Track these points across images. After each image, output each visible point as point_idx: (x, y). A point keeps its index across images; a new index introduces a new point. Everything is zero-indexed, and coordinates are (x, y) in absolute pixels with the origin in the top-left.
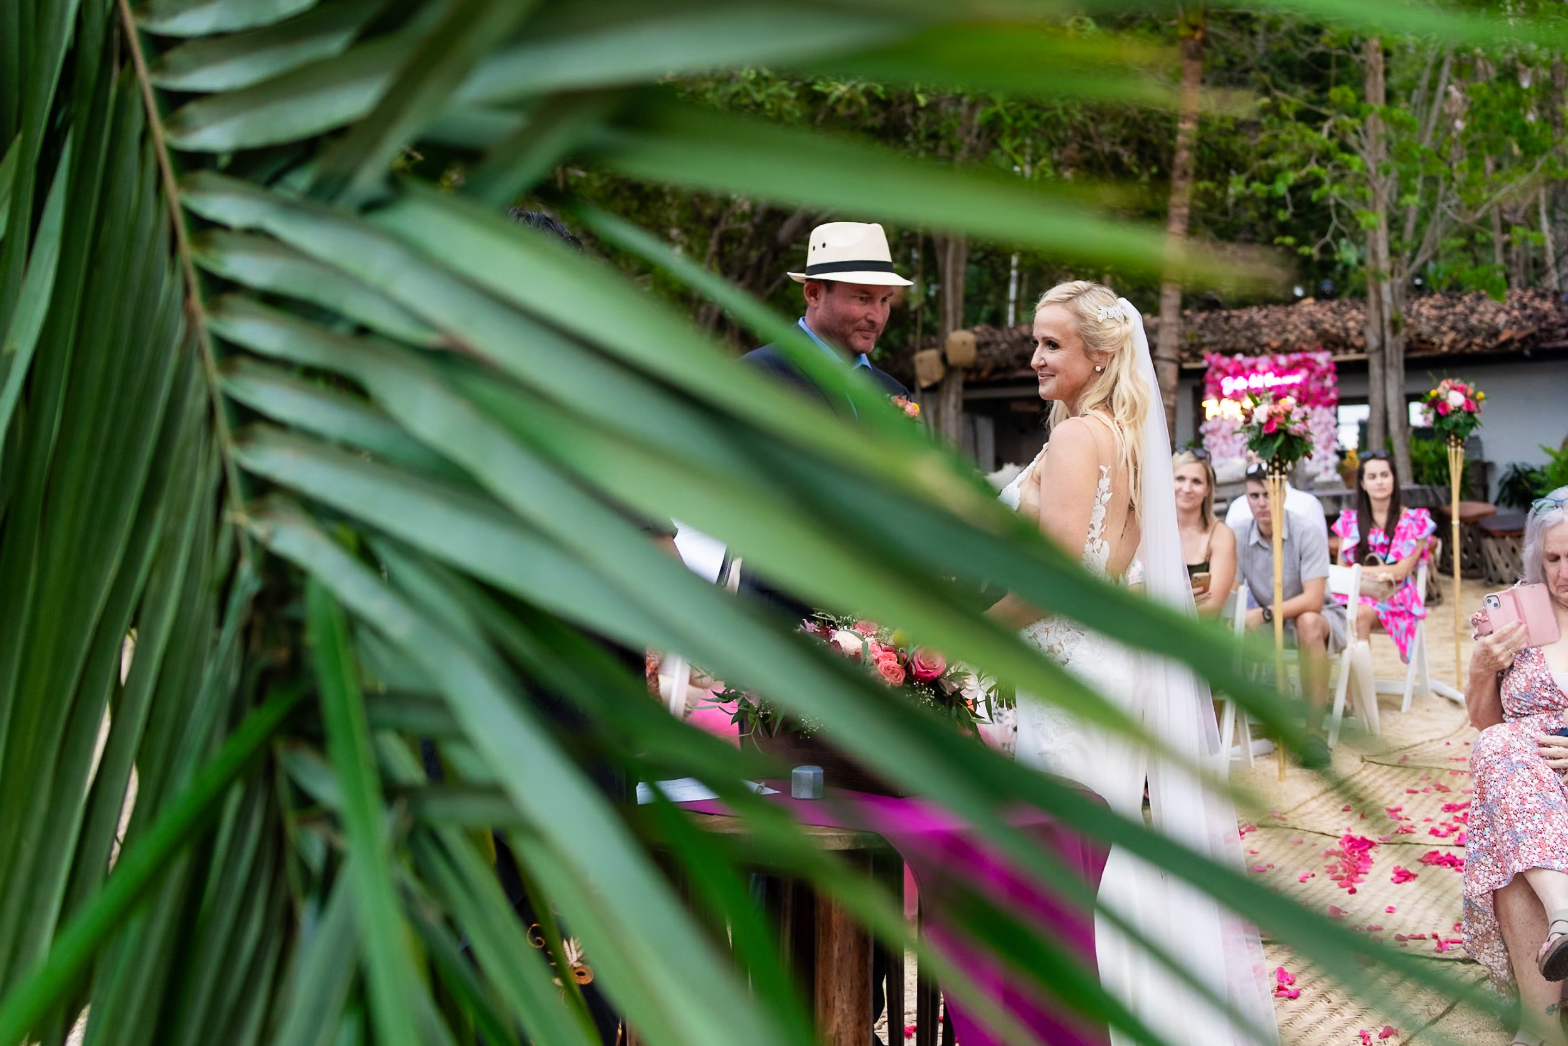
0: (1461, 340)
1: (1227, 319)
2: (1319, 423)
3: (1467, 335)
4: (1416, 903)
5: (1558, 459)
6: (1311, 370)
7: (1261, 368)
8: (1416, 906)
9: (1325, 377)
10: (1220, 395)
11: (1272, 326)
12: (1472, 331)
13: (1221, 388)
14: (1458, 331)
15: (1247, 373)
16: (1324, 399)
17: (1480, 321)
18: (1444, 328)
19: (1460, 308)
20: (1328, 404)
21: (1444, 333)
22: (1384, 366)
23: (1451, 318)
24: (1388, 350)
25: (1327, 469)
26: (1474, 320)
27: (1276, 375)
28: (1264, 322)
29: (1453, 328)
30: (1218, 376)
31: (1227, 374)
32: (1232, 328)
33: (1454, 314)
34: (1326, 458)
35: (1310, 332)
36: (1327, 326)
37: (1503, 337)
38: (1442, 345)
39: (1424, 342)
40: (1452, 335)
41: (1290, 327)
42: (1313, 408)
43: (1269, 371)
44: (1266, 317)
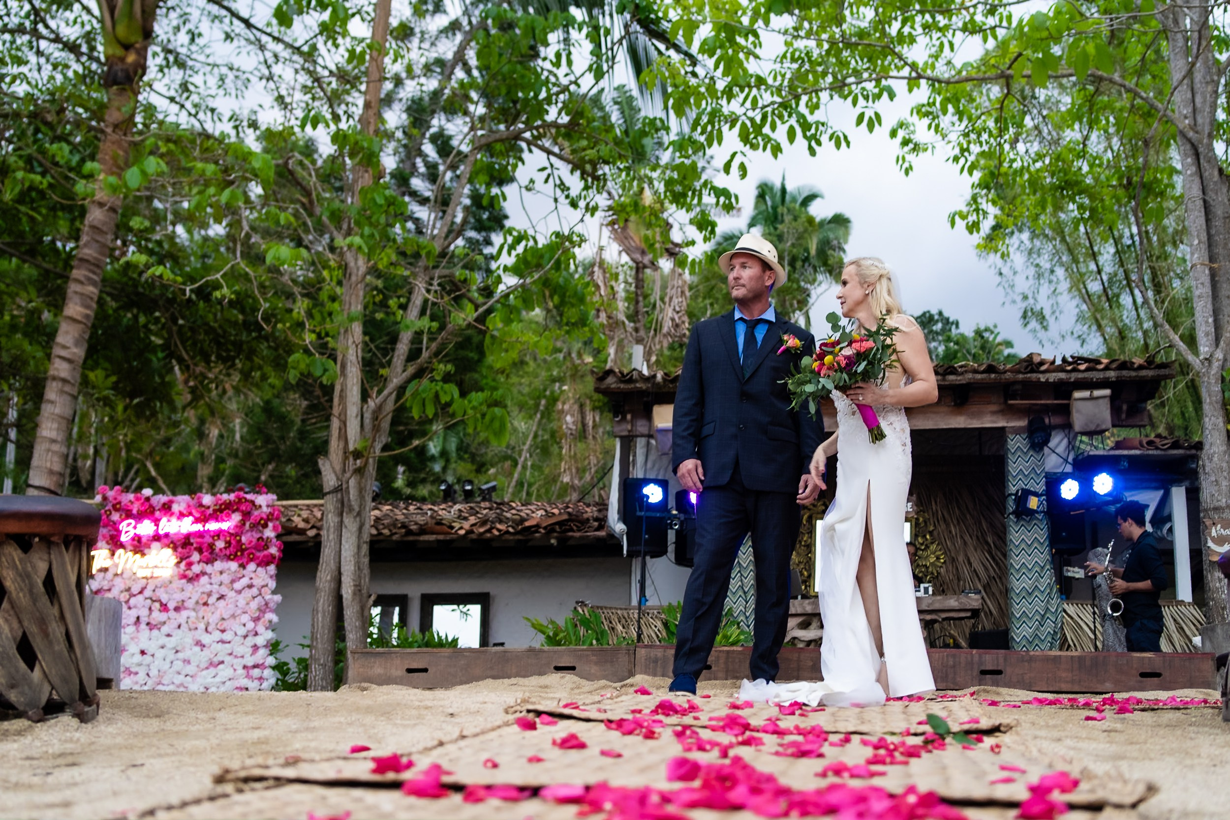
2: (250, 586)
6: (246, 515)
9: (265, 526)
10: (115, 543)
13: (119, 532)
15: (157, 514)
16: (260, 554)
20: (264, 563)
22: (341, 513)
25: (255, 648)
27: (197, 521)
30: (115, 517)
31: (129, 515)
34: (256, 634)
42: (243, 566)
43: (190, 514)
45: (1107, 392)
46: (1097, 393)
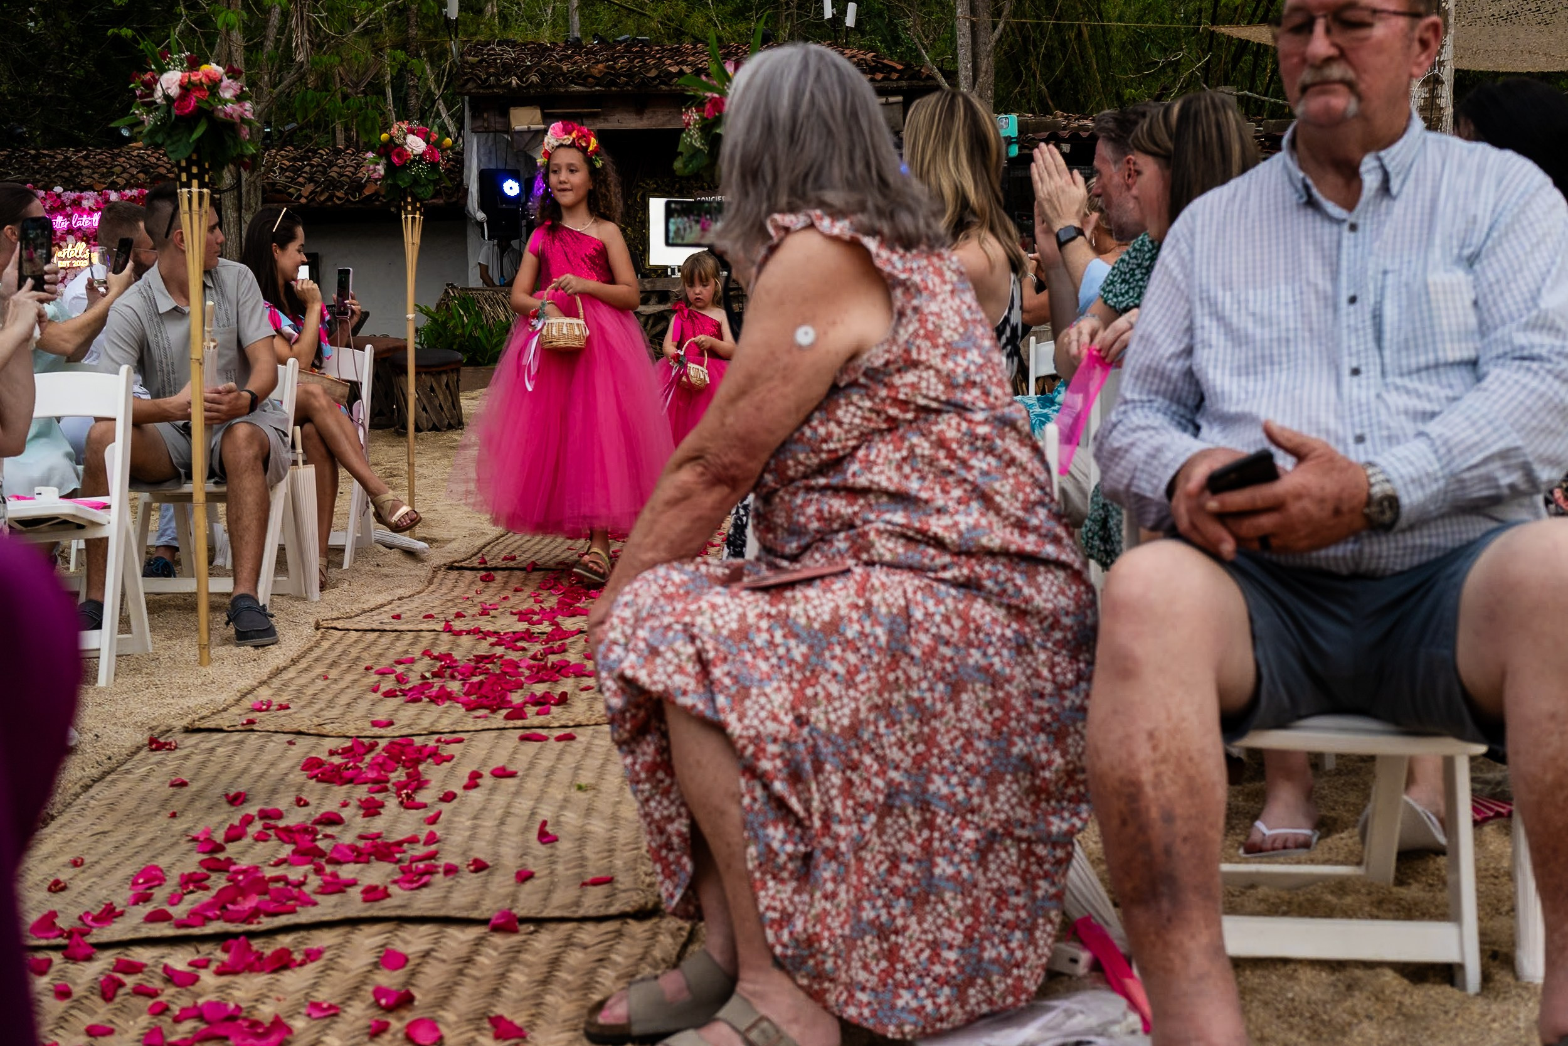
0: (322, 192)
1: (35, 158)
3: (327, 188)
4: (502, 823)
5: (435, 321)
7: (86, 204)
8: (505, 829)
11: (94, 167)
12: (333, 184)
14: (316, 182)
15: (69, 209)
17: (341, 175)
18: (301, 180)
19: (315, 161)
21: (302, 185)
22: (239, 209)
23: (307, 169)
24: (244, 190)
26: (333, 173)
28: (85, 163)
29: (311, 180)
32: (44, 167)
33: (312, 166)
35: (141, 176)
36: (163, 171)
37: (367, 192)
38: (300, 196)
39: (279, 192)
40: (310, 187)
41: (117, 170)
44: (85, 158)
45: (900, 98)
46: (892, 99)
